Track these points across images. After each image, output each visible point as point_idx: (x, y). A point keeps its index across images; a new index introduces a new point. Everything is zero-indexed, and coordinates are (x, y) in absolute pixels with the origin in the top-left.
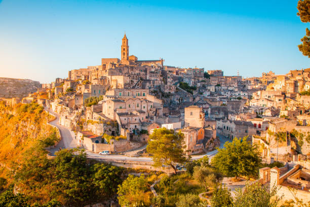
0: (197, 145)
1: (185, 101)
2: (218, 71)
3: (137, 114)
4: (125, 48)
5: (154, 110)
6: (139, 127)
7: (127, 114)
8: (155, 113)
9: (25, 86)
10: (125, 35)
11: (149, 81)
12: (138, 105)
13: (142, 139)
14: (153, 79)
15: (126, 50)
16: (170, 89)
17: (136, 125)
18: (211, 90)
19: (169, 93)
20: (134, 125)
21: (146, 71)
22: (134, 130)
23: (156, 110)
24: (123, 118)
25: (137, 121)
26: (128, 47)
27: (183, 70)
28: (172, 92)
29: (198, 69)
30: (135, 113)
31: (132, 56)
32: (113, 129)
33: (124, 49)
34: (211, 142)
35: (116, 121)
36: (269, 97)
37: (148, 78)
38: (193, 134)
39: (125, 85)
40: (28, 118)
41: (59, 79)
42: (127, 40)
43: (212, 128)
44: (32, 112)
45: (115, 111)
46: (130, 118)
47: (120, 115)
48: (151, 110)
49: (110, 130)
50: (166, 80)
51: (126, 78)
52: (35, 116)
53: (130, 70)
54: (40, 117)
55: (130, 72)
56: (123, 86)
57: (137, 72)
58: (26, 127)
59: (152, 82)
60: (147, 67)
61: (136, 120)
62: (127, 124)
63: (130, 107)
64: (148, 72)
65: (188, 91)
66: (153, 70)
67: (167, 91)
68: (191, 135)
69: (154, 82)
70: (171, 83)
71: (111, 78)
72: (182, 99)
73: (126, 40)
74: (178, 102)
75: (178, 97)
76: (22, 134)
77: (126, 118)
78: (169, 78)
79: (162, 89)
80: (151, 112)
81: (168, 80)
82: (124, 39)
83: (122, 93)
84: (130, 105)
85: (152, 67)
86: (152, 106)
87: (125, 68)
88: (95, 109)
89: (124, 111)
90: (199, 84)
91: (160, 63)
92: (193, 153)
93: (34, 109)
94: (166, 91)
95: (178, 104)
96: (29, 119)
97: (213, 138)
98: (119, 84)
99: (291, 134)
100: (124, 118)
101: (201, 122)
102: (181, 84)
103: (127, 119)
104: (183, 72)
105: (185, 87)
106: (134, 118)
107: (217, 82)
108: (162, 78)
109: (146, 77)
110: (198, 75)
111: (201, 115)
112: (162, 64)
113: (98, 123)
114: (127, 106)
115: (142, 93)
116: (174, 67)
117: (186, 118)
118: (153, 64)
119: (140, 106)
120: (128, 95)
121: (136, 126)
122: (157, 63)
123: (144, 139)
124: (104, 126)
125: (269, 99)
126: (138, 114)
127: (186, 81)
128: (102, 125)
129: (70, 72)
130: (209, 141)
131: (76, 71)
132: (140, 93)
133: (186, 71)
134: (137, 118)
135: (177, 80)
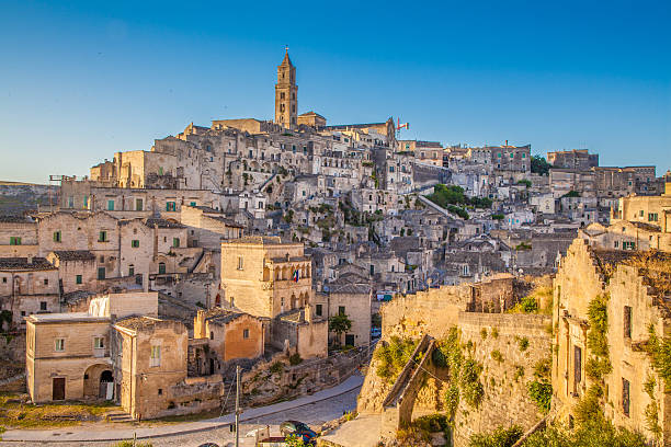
3: (55, 261)
4: (286, 91)
10: (287, 56)
11: (312, 178)
12: (103, 234)
14: (333, 172)
15: (288, 96)
17: (45, 299)
18: (542, 209)
19: (379, 212)
20: (38, 301)
21: (309, 149)
25: (52, 287)
26: (294, 88)
27: (463, 152)
29: (511, 149)
30: (51, 258)
31: (309, 114)
33: (283, 96)
37: (314, 171)
42: (293, 69)
46: (24, 275)
50: (385, 176)
53: (242, 145)
55: (244, 149)
57: (271, 150)
59: (321, 180)
60: (314, 139)
61: (46, 281)
62: (10, 298)
63: (58, 239)
64: (317, 151)
65: (451, 211)
66: (342, 148)
67: (368, 207)
68: (158, 342)
69: (331, 179)
70: (399, 185)
72: (410, 232)
73: (288, 69)
75: (400, 225)
77: (9, 276)
78: (392, 170)
79: (354, 200)
81: (390, 176)
82: (282, 67)
84: (59, 234)
86: (178, 240)
87: (224, 138)
90: (504, 192)
91: (384, 131)
92: (171, 412)
94: (366, 208)
98: (136, 176)
100: (5, 275)
101: (266, 295)
102: (438, 191)
103: (10, 281)
104: (458, 157)
105: (452, 199)
106: (42, 275)
107: (568, 185)
108: (369, 171)
110: (511, 166)
111: (266, 269)
112: (391, 134)
115: (188, 202)
116: (434, 145)
117: (223, 280)
119: (113, 237)
121: (43, 305)
122: (365, 131)
126: (57, 263)
127: (459, 180)
132: (179, 202)
133: (469, 153)
134: (52, 276)
135: (434, 178)
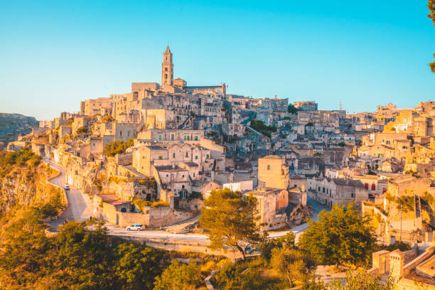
0: (277, 216)
1: (259, 148)
2: (310, 103)
3: (185, 168)
4: (168, 67)
5: (212, 161)
6: (188, 188)
7: (169, 168)
8: (212, 166)
9: (13, 123)
10: (168, 47)
11: (204, 117)
12: (187, 154)
13: (192, 207)
14: (210, 114)
15: (169, 70)
16: (236, 130)
17: (184, 184)
18: (299, 132)
19: (235, 135)
20: (182, 184)
21: (199, 102)
22: (180, 193)
23: (215, 162)
24: (163, 174)
25: (186, 179)
26: (172, 65)
27: (256, 101)
28: (240, 134)
29: (279, 100)
30: (182, 165)
31: (179, 79)
32: (149, 191)
33: (166, 69)
34: (299, 211)
35: (153, 179)
36: (388, 142)
37: (202, 114)
38: (271, 199)
39: (168, 123)
40: (16, 173)
41: (65, 113)
42: (171, 55)
43: (300, 189)
44: (23, 165)
45: (152, 163)
46: (175, 173)
47: (159, 169)
48: (206, 162)
49: (144, 192)
50: (231, 116)
51: (168, 113)
52: (28, 171)
53: (175, 101)
54: (36, 173)
55: (176, 104)
56: (164, 125)
57: (186, 103)
58: (12, 187)
59: (208, 119)
60: (201, 97)
61: (183, 176)
62: (170, 183)
63: (174, 157)
64: (203, 103)
65: (263, 133)
66: (210, 101)
67: (231, 133)
68: (269, 201)
69: (211, 118)
70: (237, 120)
71: (146, 113)
72: (254, 146)
73: (169, 55)
74: (249, 150)
75: (249, 142)
76: (6, 199)
77: (169, 174)
78: (234, 113)
79: (224, 129)
80: (207, 165)
81: (234, 116)
82: (166, 54)
83: (163, 135)
84: (174, 154)
85: (209, 96)
86: (208, 155)
87: (167, 97)
88: (120, 160)
89: (165, 163)
90: (280, 123)
91: (222, 90)
92: (272, 228)
93: (25, 160)
94: (230, 134)
95: (247, 152)
96: (18, 176)
97: (302, 205)
98: (159, 122)
99: (421, 200)
100: (166, 173)
101: (283, 181)
102: (253, 123)
103: (169, 177)
104: (256, 104)
105: (260, 126)
106: (181, 173)
107: (307, 120)
108: (224, 113)
109: (200, 112)
110: (279, 109)
111: (283, 170)
112: (224, 92)
113: (125, 181)
114: (171, 156)
115: (194, 136)
116: (242, 97)
117: (260, 174)
118: (210, 92)
119: (189, 155)
120: (173, 139)
121: (183, 187)
122: (216, 90)
123: (196, 206)
124: (135, 186)
125: (388, 145)
126: (188, 168)
127: (260, 117)
128: (132, 184)
129: (83, 104)
130: (295, 209)
131: (93, 101)
132: (190, 135)
133: (260, 102)
134: (186, 173)
135: (247, 116)
